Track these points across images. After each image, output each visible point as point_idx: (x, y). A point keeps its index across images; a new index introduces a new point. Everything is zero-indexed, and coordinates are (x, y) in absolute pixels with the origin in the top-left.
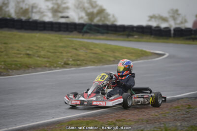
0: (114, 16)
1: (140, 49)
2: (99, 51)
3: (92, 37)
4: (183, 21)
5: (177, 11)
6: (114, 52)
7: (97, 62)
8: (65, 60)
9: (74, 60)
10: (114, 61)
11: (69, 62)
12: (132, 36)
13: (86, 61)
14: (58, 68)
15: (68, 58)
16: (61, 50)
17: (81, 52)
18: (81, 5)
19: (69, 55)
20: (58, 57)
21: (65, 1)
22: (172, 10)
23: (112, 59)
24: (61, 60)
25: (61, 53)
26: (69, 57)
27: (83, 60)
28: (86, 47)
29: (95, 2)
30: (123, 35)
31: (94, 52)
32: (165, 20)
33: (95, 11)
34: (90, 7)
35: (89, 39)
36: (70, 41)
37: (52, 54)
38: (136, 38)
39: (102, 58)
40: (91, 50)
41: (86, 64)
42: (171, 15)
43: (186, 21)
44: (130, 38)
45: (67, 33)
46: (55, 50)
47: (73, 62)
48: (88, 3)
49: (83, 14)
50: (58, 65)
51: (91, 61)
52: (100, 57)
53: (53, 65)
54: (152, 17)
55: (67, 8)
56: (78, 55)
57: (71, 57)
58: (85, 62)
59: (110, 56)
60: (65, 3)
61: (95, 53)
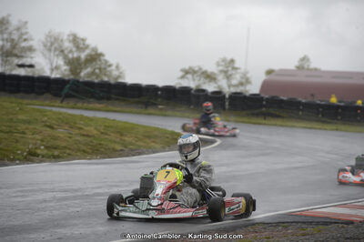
0: (117, 67)
1: (170, 129)
2: (95, 132)
3: (79, 105)
4: (244, 81)
5: (232, 61)
6: (122, 135)
7: (90, 151)
8: (30, 146)
9: (47, 148)
10: (121, 150)
11: (39, 151)
12: (155, 105)
13: (69, 149)
14: (18, 162)
15: (36, 144)
16: (22, 127)
17: (61, 132)
18: (56, 45)
19: (38, 137)
20: (17, 141)
21: (25, 37)
22: (224, 60)
23: (118, 147)
24: (22, 147)
25: (24, 133)
26: (39, 142)
27: (65, 148)
28: (70, 123)
29: (83, 40)
30: (137, 103)
31: (85, 133)
32: (210, 77)
33: (83, 56)
34: (74, 49)
35: (73, 108)
36: (39, 111)
37: (6, 136)
38: (161, 109)
39: (100, 144)
40: (80, 128)
41: (69, 154)
42: (221, 68)
43: (248, 81)
44: (151, 110)
45: (33, 95)
46: (10, 127)
47: (45, 152)
48: (70, 41)
49: (60, 62)
50: (17, 157)
51: (79, 150)
52: (95, 142)
53: (8, 157)
54: (186, 72)
55: (30, 49)
56: (55, 138)
57: (42, 141)
58: (68, 151)
59: (115, 142)
60: (25, 40)
61: (88, 136)
